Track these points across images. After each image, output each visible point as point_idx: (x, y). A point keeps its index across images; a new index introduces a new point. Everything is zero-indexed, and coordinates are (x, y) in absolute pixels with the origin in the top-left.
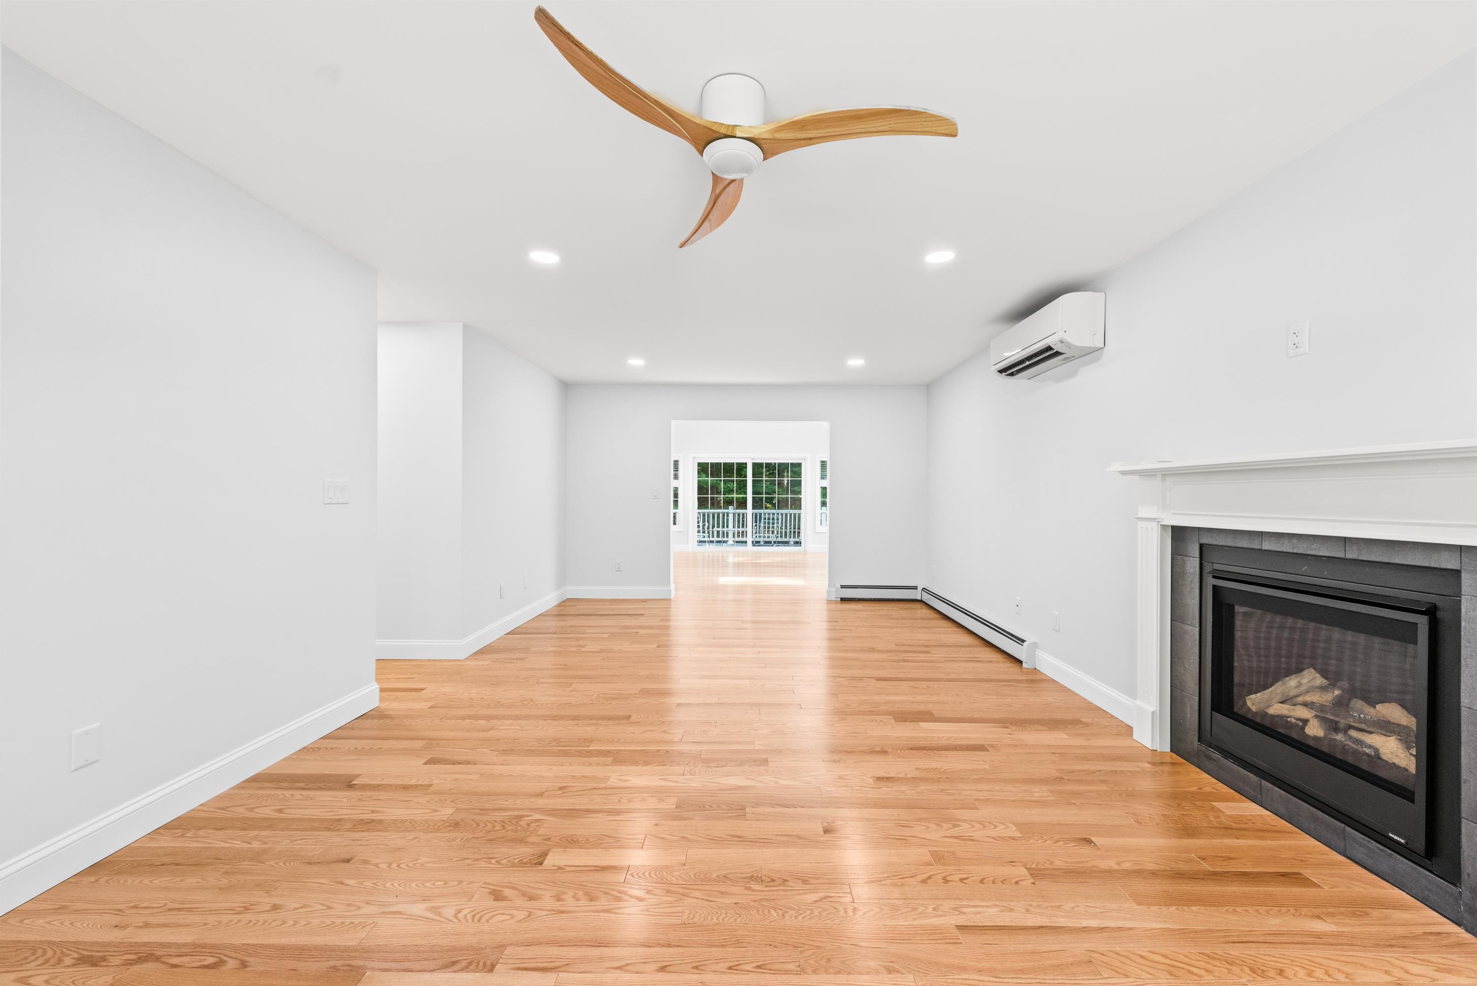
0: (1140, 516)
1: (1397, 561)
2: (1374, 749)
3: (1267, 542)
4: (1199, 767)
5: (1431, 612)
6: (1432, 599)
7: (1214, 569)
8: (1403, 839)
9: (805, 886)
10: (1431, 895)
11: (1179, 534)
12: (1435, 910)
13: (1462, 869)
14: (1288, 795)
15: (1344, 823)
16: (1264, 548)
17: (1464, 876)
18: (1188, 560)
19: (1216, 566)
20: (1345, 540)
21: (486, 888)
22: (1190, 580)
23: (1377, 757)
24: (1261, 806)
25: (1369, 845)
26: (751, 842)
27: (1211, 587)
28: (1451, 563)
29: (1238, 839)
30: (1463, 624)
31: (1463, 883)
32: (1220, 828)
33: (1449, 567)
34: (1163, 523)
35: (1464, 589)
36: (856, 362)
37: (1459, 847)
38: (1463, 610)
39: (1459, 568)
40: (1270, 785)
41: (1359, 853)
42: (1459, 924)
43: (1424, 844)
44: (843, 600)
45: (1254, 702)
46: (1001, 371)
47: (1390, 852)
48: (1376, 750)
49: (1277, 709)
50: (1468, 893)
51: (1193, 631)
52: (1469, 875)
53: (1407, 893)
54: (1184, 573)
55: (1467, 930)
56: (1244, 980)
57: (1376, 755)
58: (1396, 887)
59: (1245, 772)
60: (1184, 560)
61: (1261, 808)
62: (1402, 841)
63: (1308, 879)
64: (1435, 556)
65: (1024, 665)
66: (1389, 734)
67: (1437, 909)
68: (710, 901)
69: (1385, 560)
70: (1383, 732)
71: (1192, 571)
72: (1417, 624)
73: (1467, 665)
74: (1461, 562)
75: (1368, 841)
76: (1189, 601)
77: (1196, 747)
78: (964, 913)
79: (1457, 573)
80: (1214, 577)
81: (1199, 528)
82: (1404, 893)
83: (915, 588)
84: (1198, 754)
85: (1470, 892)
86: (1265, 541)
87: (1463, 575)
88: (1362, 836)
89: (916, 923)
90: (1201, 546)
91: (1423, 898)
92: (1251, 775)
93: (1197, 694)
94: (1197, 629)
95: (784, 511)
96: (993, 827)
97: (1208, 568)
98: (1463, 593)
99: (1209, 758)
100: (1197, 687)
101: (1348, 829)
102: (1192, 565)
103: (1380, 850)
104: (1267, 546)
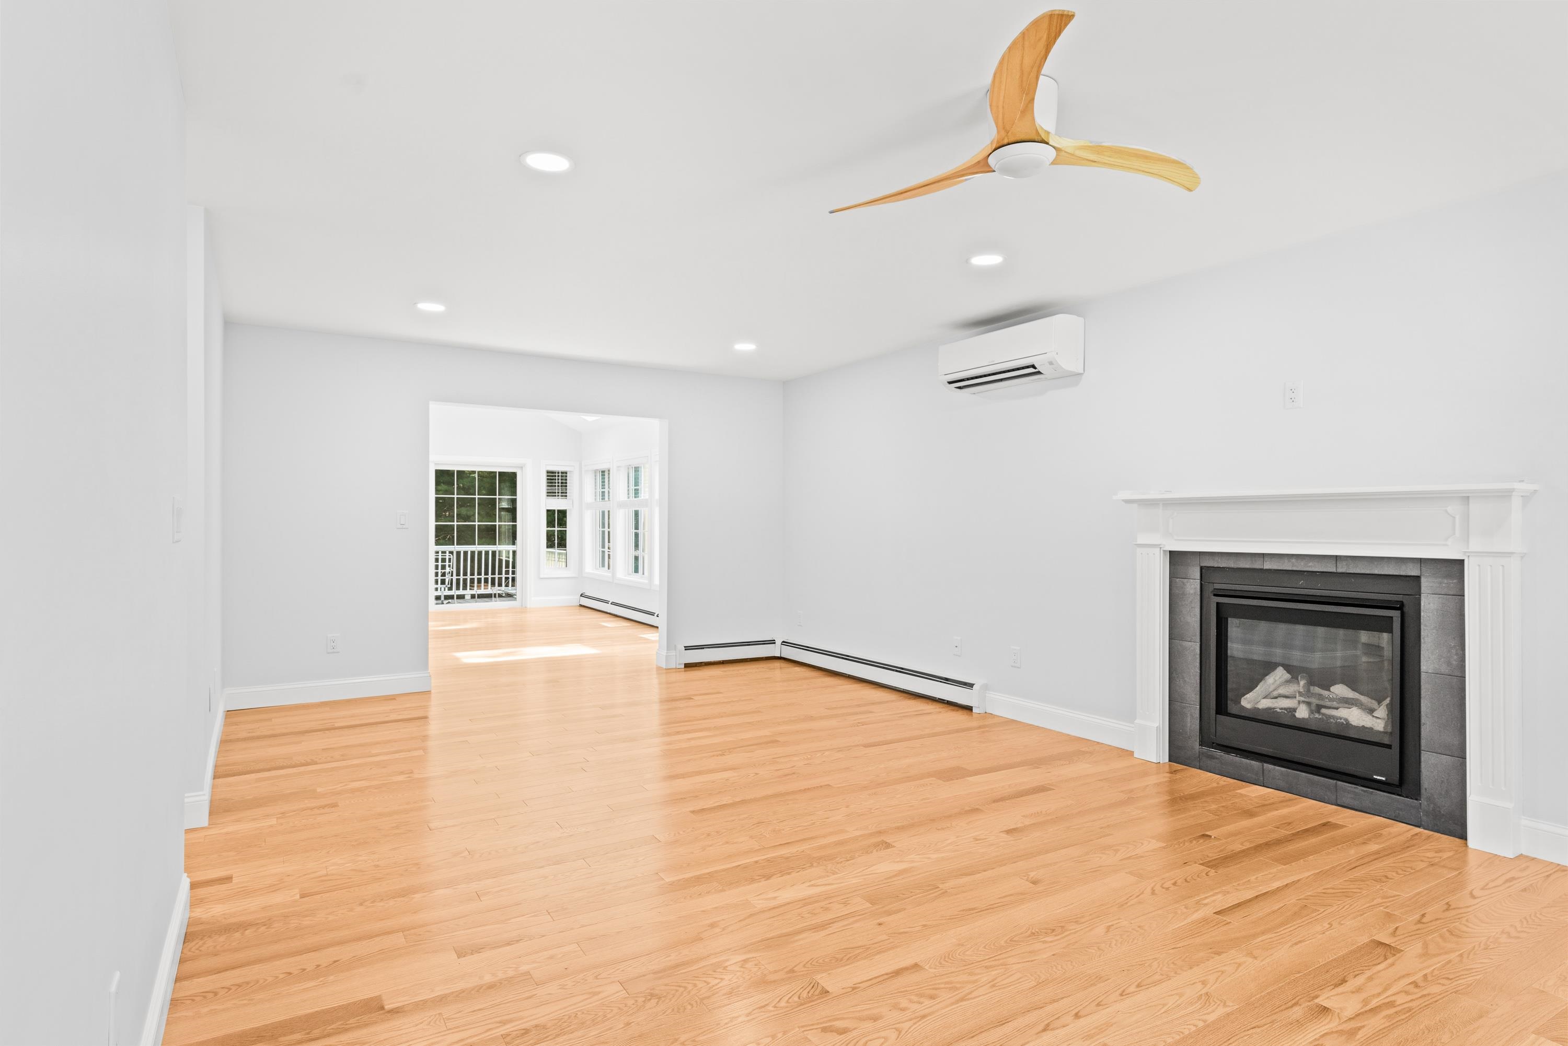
0: (1139, 542)
1: (1376, 572)
2: (1344, 719)
3: (1268, 562)
4: (1200, 768)
5: (1400, 607)
6: (1399, 598)
7: (1215, 589)
8: (1383, 777)
9: (1080, 926)
10: (1401, 813)
11: (1176, 559)
12: (1403, 822)
13: (1421, 785)
14: (1288, 770)
15: (1336, 779)
16: (1265, 568)
17: (1423, 791)
18: (1187, 582)
19: (1217, 586)
20: (1337, 558)
21: (812, 1029)
22: (1190, 600)
23: (1348, 725)
24: (1263, 786)
25: (1355, 790)
26: (986, 910)
27: (1215, 605)
28: (1413, 571)
29: (1277, 810)
30: (1422, 614)
31: (1422, 796)
32: (1259, 807)
33: (1413, 574)
34: (1165, 549)
35: (1423, 589)
36: (745, 347)
37: (1420, 771)
38: (1422, 604)
39: (1419, 575)
40: (1271, 767)
41: (1347, 800)
42: (1419, 827)
43: (1398, 776)
44: (688, 666)
45: (1247, 702)
46: (950, 383)
47: (1372, 790)
48: (1346, 720)
49: (1264, 704)
50: (1425, 802)
51: (1194, 647)
52: (1426, 789)
53: (1383, 817)
54: (1183, 594)
55: (1424, 829)
56: (1378, 887)
57: (1347, 724)
58: (1376, 815)
59: (1248, 761)
60: (1183, 583)
61: (1264, 788)
62: (1384, 779)
63: (1336, 824)
64: (1403, 567)
65: (974, 710)
66: (1350, 706)
67: (1404, 821)
68: (1032, 961)
69: (1368, 572)
70: (1347, 705)
71: (1192, 592)
72: (1392, 617)
73: (1425, 643)
74: (1421, 570)
75: (1355, 788)
76: (1189, 619)
77: (1197, 751)
78: (1206, 905)
79: (1418, 578)
80: (1215, 595)
81: (1200, 552)
82: (1382, 818)
83: (772, 642)
84: (1199, 757)
85: (1427, 801)
86: (1266, 562)
87: (1423, 580)
88: (1350, 785)
89: (1189, 920)
90: (1202, 568)
91: (1395, 816)
92: (1253, 762)
93: (1198, 704)
94: (1198, 644)
95: (469, 548)
96: (1141, 844)
97: (1209, 589)
98: (1422, 592)
99: (1212, 757)
100: (1198, 697)
101: (1339, 783)
102: (1192, 586)
103: (1364, 791)
104: (1268, 565)
